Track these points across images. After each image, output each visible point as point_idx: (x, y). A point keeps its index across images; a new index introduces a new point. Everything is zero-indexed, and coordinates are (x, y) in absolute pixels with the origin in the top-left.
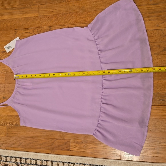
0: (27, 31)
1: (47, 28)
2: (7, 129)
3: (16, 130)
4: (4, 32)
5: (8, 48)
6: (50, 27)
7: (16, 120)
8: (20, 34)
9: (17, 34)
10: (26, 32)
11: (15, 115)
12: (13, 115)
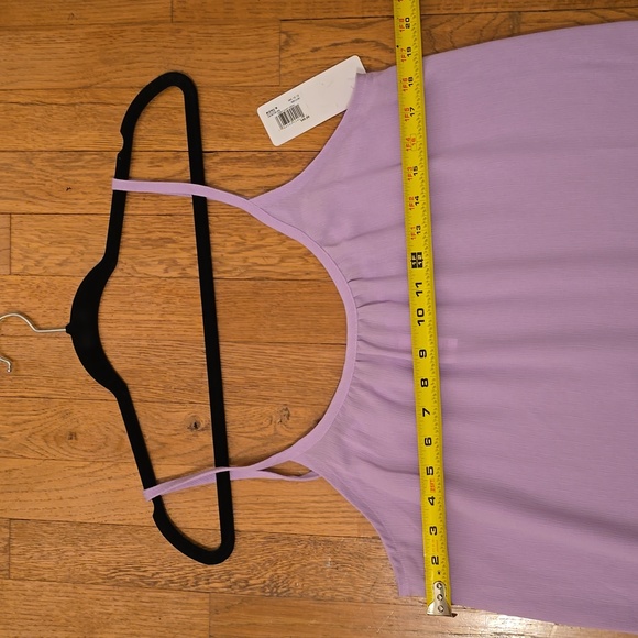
0: (361, 35)
1: (496, 22)
2: (214, 611)
3: (269, 620)
4: (211, 30)
5: (284, 119)
6: (515, 15)
7: (270, 561)
8: (316, 50)
9: (293, 50)
10: (354, 37)
11: (267, 529)
12: (255, 527)
